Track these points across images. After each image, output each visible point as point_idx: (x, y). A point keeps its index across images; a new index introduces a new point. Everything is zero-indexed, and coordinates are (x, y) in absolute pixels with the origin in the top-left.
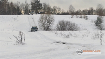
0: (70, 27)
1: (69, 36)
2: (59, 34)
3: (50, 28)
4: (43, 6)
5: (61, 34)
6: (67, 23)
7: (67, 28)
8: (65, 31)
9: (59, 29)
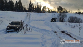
0: (77, 21)
1: (75, 27)
2: (67, 25)
3: (64, 20)
4: (63, 10)
5: (69, 25)
6: (75, 18)
7: (75, 21)
8: (72, 23)
9: (69, 22)
